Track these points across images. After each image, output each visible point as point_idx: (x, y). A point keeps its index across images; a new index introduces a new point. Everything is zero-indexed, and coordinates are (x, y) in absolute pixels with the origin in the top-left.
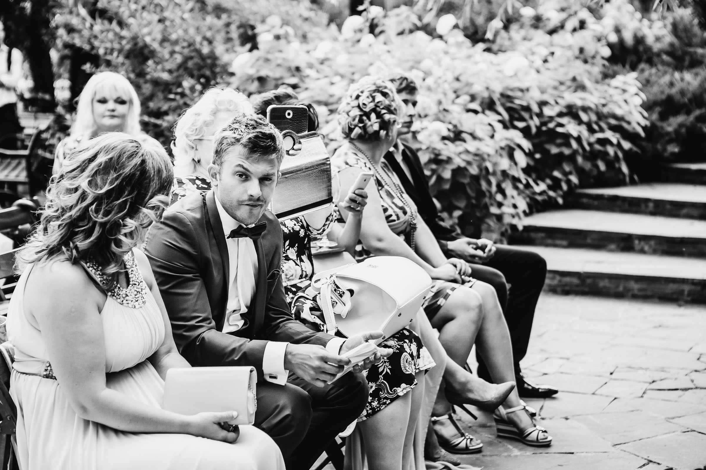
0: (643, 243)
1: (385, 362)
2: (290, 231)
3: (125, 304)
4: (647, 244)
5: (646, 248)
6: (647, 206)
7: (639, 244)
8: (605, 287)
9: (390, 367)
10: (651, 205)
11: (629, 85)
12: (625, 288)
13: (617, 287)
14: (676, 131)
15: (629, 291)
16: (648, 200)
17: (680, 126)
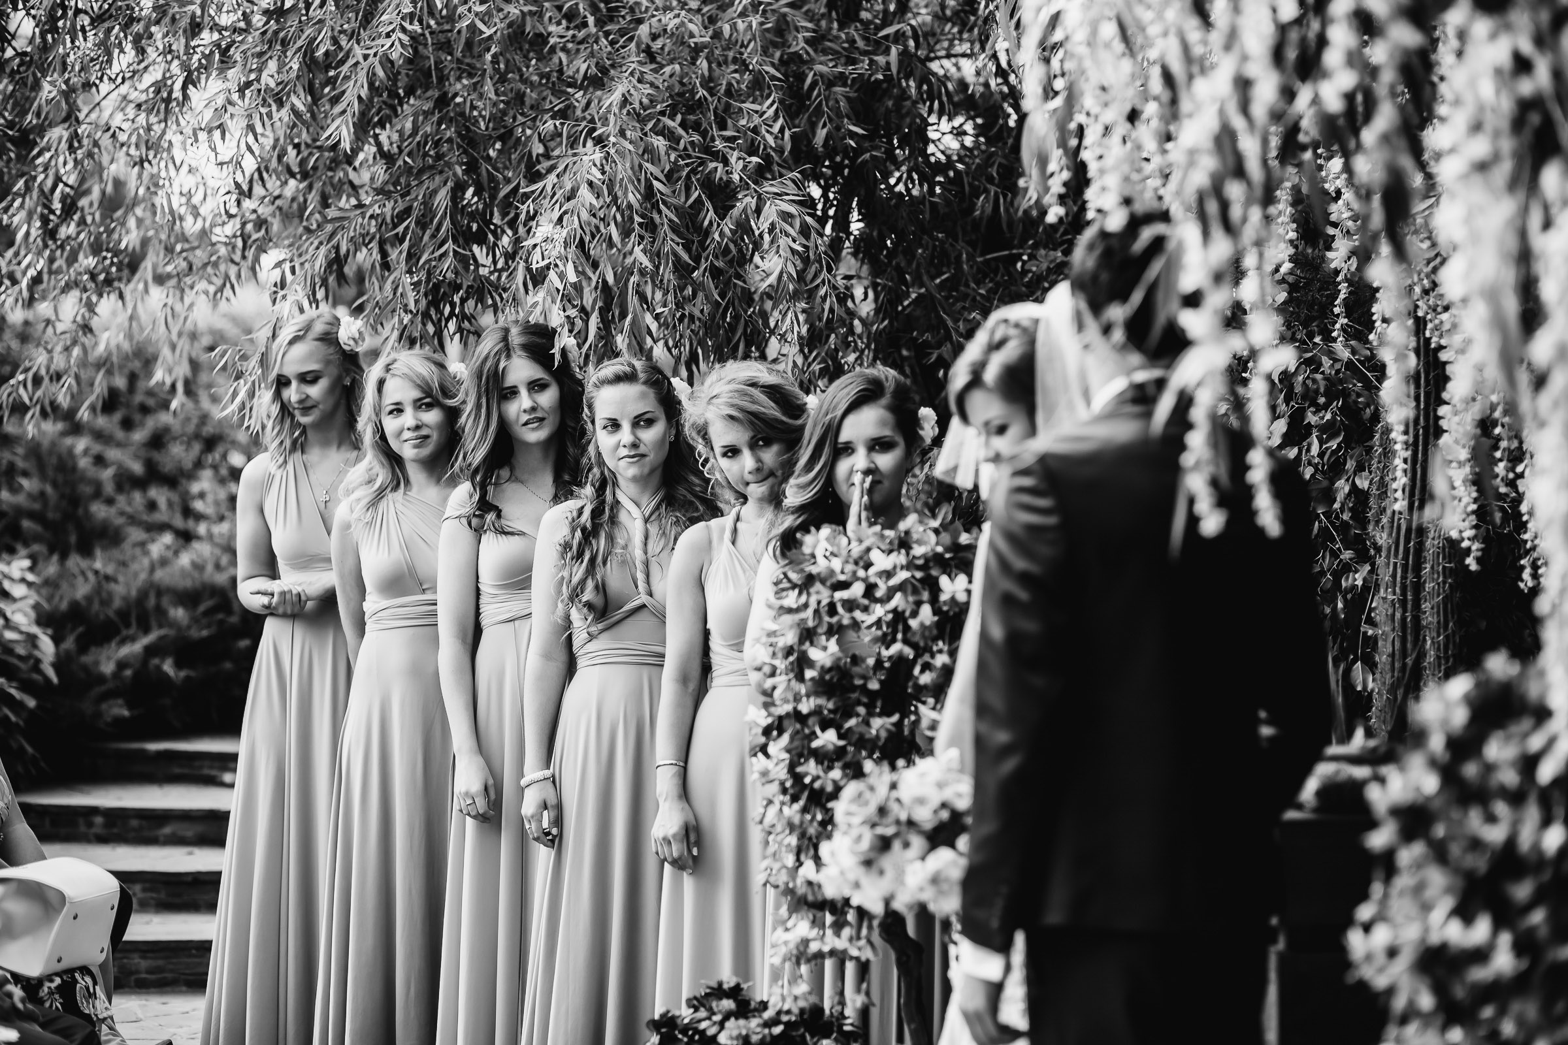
1: (53, 993)
6: (90, 825)
9: (61, 1000)
10: (99, 820)
14: (117, 674)
15: (131, 973)
16: (94, 810)
17: (122, 665)
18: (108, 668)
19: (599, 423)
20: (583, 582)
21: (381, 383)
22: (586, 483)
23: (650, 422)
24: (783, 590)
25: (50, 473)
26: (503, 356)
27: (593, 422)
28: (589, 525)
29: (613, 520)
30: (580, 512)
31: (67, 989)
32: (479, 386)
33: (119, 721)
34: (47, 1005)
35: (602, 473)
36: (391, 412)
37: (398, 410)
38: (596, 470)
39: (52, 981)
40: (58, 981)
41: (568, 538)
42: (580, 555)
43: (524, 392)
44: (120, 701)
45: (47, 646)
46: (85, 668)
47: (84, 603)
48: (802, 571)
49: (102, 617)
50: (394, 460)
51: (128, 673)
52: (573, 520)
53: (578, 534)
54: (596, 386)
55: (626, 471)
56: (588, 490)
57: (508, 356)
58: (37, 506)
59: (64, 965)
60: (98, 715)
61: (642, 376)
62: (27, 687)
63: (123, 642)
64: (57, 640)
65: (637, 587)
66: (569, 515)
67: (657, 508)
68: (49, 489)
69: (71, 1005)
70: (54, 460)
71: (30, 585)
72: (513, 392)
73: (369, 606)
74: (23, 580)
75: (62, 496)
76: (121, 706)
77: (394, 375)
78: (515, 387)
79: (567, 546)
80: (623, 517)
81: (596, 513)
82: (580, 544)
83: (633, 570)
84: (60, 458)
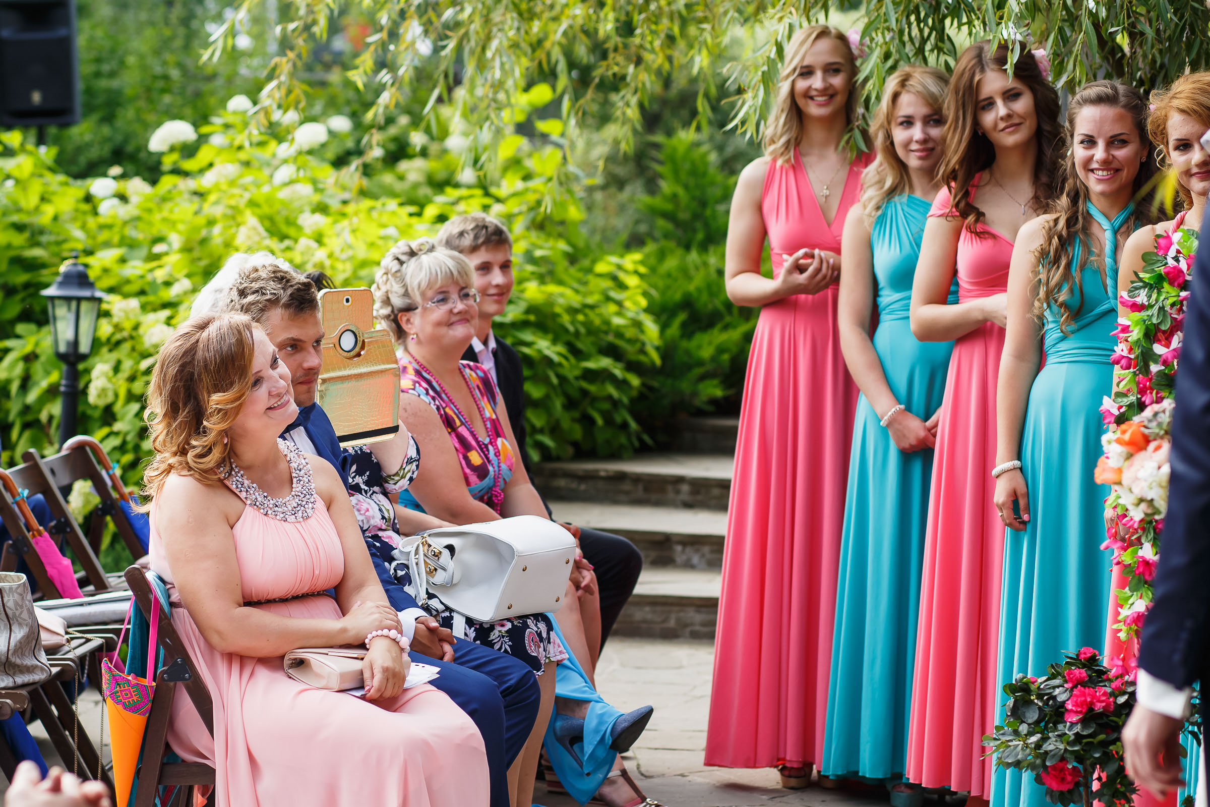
0: (689, 550)
1: (503, 637)
2: (356, 451)
3: (270, 516)
4: (697, 551)
5: (695, 560)
6: (678, 492)
7: (683, 551)
8: (644, 621)
9: (510, 643)
10: (685, 488)
11: (626, 272)
12: (678, 620)
13: (665, 620)
14: (714, 359)
15: (686, 626)
16: (680, 480)
17: (720, 350)
18: (706, 353)
19: (1077, 139)
20: (1059, 286)
21: (896, 96)
22: (1062, 193)
23: (1124, 143)
24: (1136, 289)
25: (683, 176)
26: (977, 71)
27: (1072, 136)
28: (1064, 233)
29: (1086, 230)
30: (1056, 221)
31: (517, 634)
32: (957, 101)
33: (714, 401)
34: (497, 647)
35: (1075, 183)
36: (901, 124)
37: (908, 122)
38: (1071, 181)
39: (503, 626)
40: (509, 626)
41: (1045, 246)
42: (1056, 261)
43: (999, 102)
44: (715, 382)
45: (652, 329)
46: (688, 353)
47: (695, 294)
48: (1153, 271)
49: (710, 307)
50: (901, 167)
51: (726, 357)
52: (1050, 229)
53: (1055, 241)
54: (1079, 103)
55: (1095, 184)
56: (1064, 201)
57: (983, 70)
58: (669, 207)
59: (517, 611)
60: (695, 394)
61: (1122, 99)
62: (632, 367)
63: (726, 327)
64: (664, 327)
65: (1107, 292)
66: (1046, 224)
67: (1126, 221)
68: (681, 191)
69: (519, 649)
70: (687, 166)
71: (641, 276)
72: (990, 103)
73: (883, 301)
74: (636, 272)
75: (694, 198)
76: (716, 386)
77: (908, 91)
78: (991, 98)
79: (1043, 254)
80: (1095, 229)
81: (1071, 222)
82: (1056, 250)
83: (1104, 276)
84: (693, 164)
